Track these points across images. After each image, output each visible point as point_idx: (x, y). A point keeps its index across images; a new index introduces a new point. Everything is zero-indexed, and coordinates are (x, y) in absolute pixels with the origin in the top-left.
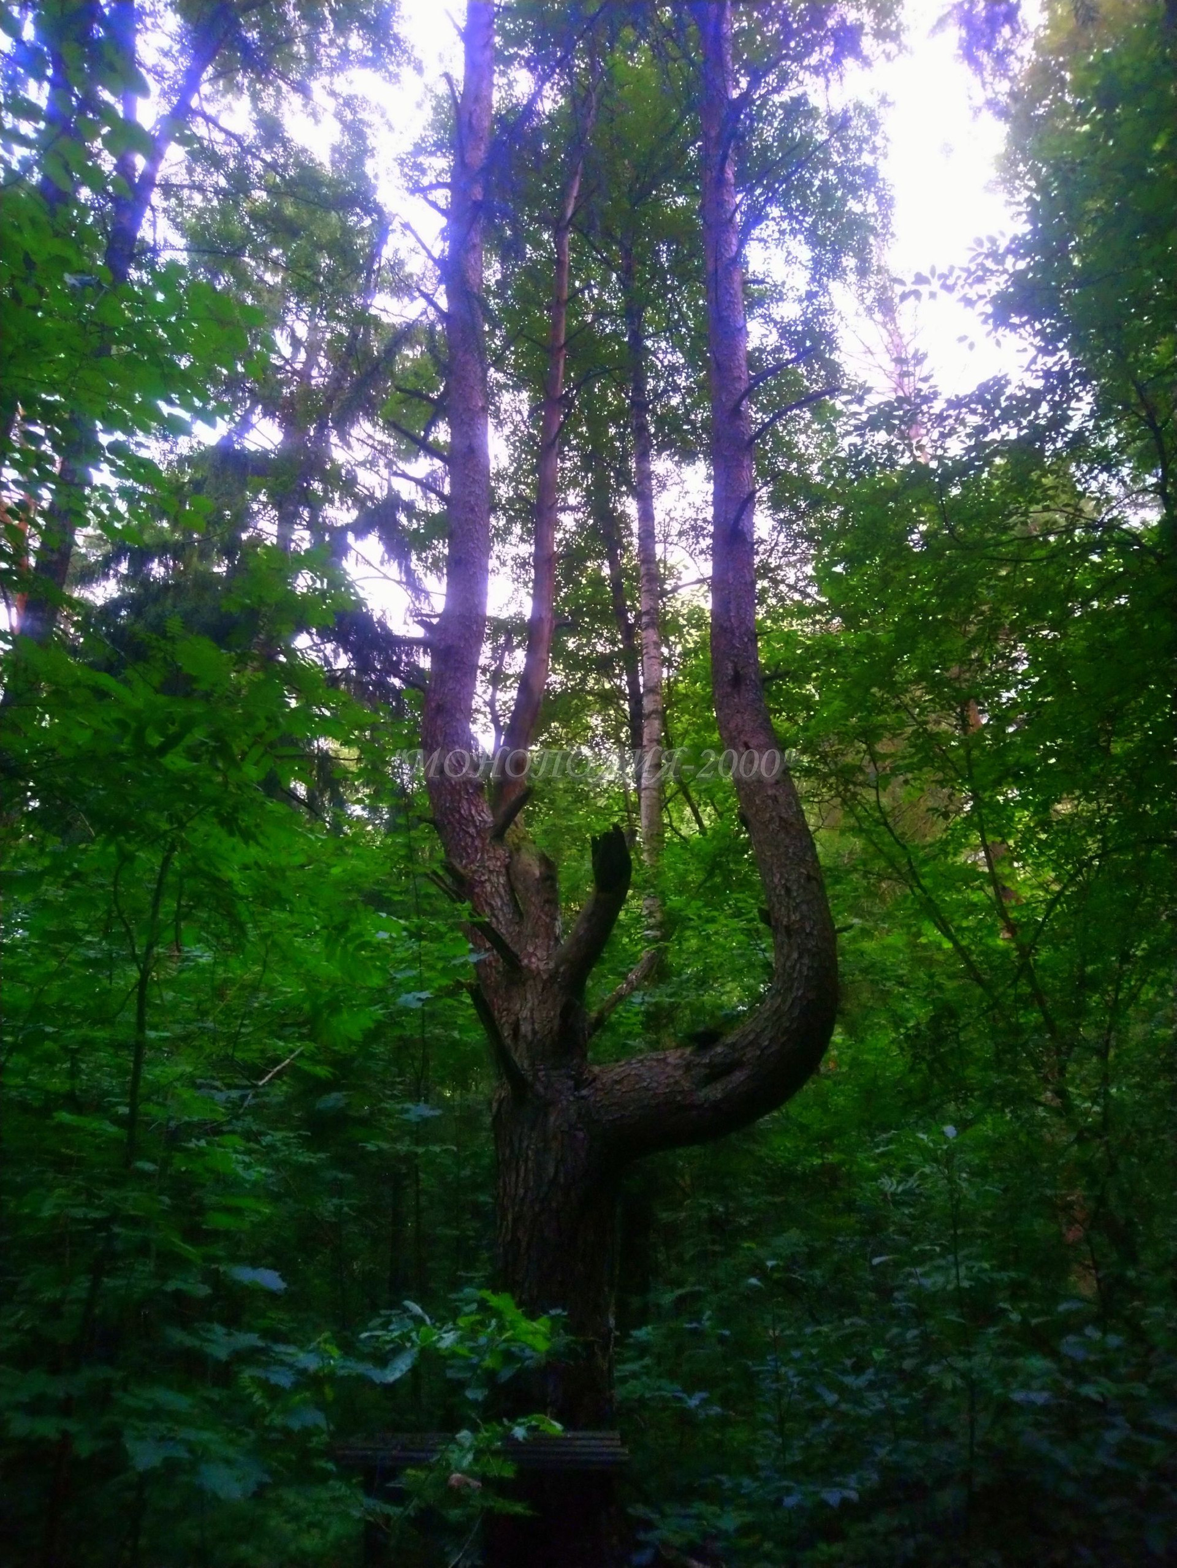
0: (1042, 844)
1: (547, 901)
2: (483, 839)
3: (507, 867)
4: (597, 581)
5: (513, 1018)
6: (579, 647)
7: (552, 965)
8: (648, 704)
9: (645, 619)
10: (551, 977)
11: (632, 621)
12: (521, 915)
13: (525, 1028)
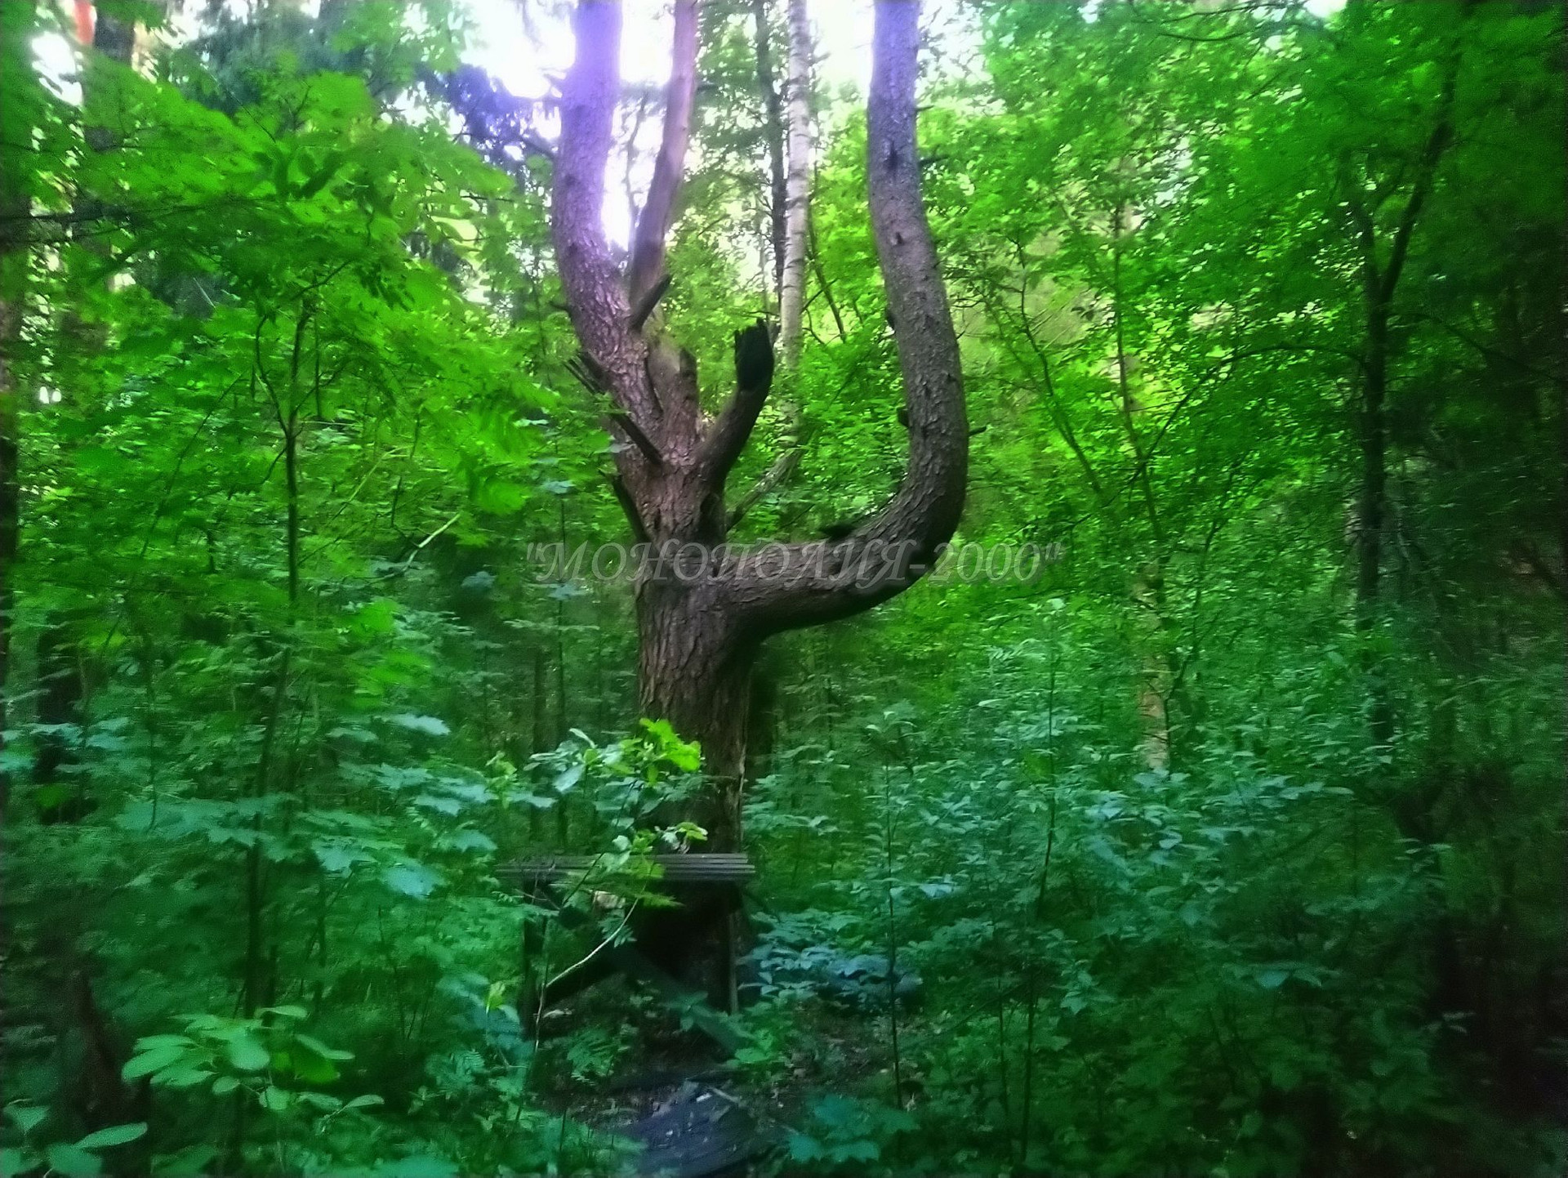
0: (1176, 357)
1: (687, 398)
2: (620, 330)
3: (646, 361)
4: (738, 42)
5: (654, 510)
6: (719, 121)
7: (692, 462)
8: (793, 190)
9: (793, 89)
10: (691, 472)
11: (778, 91)
12: (661, 411)
13: (666, 520)
